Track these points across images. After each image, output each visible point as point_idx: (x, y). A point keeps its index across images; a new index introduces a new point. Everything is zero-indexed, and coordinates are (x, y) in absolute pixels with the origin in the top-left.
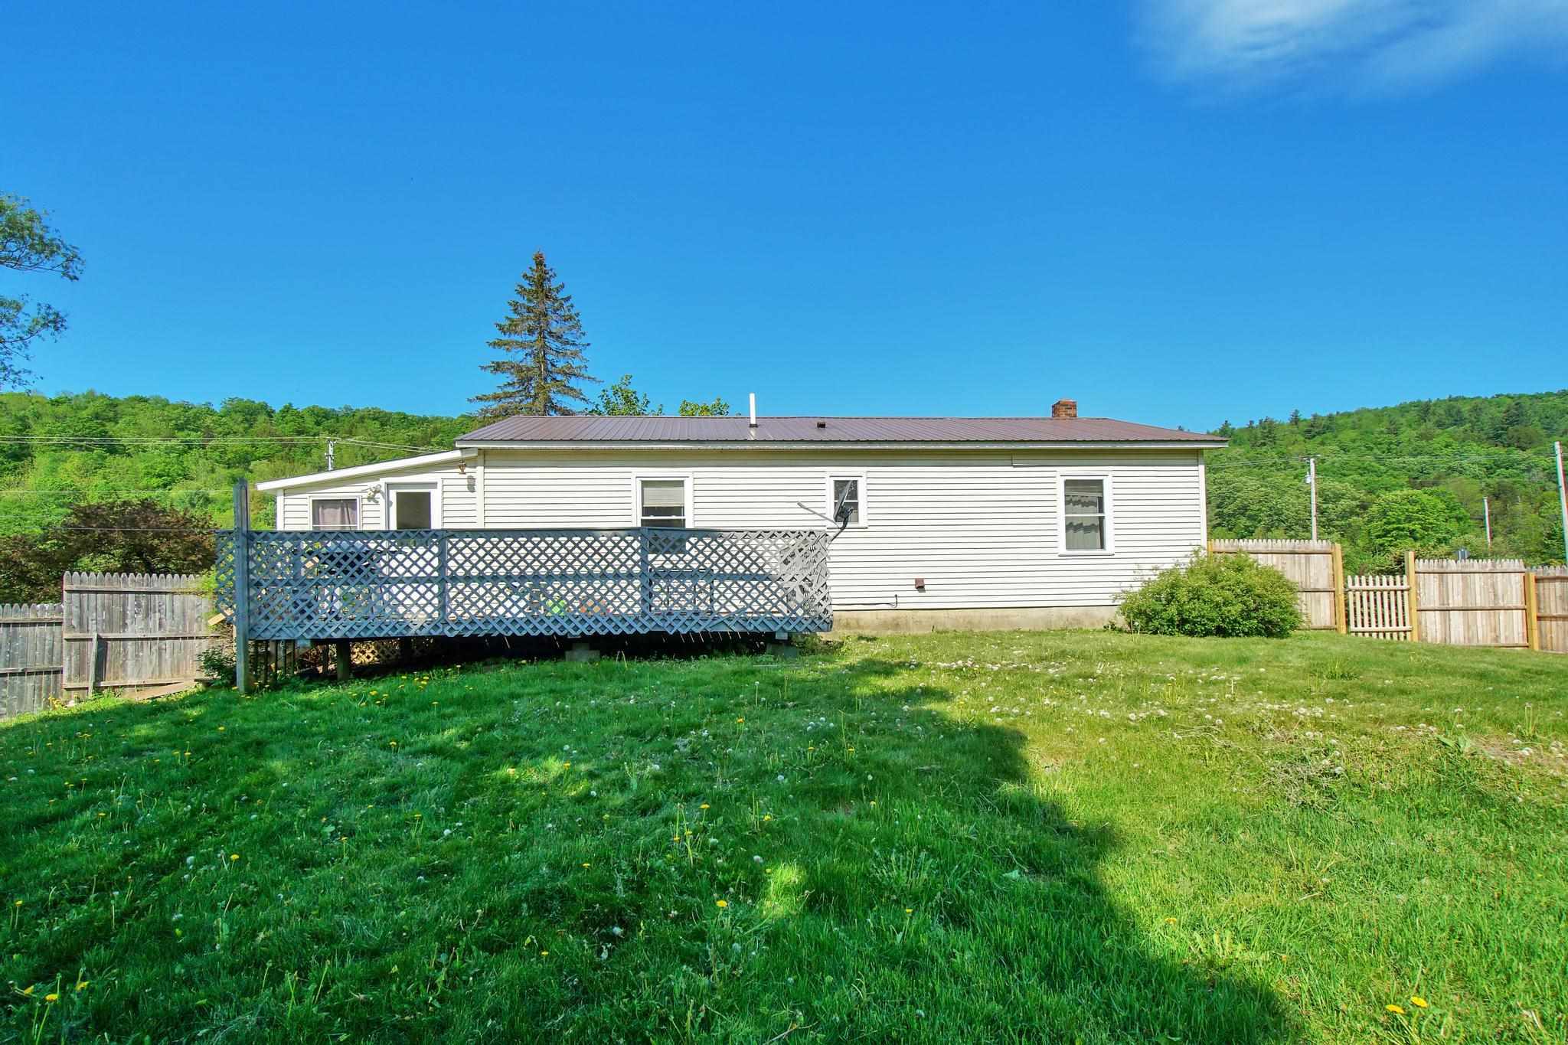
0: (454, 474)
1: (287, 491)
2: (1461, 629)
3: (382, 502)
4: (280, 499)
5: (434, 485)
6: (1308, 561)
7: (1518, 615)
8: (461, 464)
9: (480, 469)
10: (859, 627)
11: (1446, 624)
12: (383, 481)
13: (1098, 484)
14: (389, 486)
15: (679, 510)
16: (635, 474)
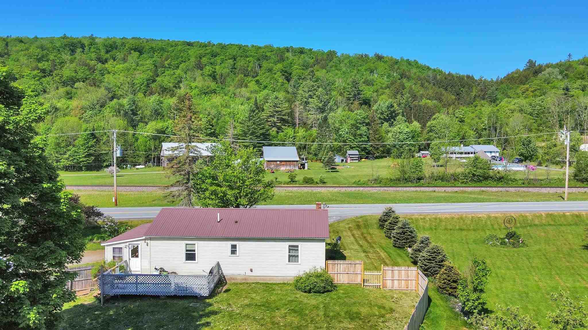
0: (143, 242)
1: (107, 246)
2: (397, 285)
3: (128, 248)
4: (106, 247)
5: (139, 244)
6: (355, 266)
7: (414, 282)
8: (145, 240)
9: (149, 241)
10: (237, 280)
11: (393, 283)
12: (128, 243)
13: (297, 246)
14: (129, 244)
15: (194, 251)
16: (184, 242)
